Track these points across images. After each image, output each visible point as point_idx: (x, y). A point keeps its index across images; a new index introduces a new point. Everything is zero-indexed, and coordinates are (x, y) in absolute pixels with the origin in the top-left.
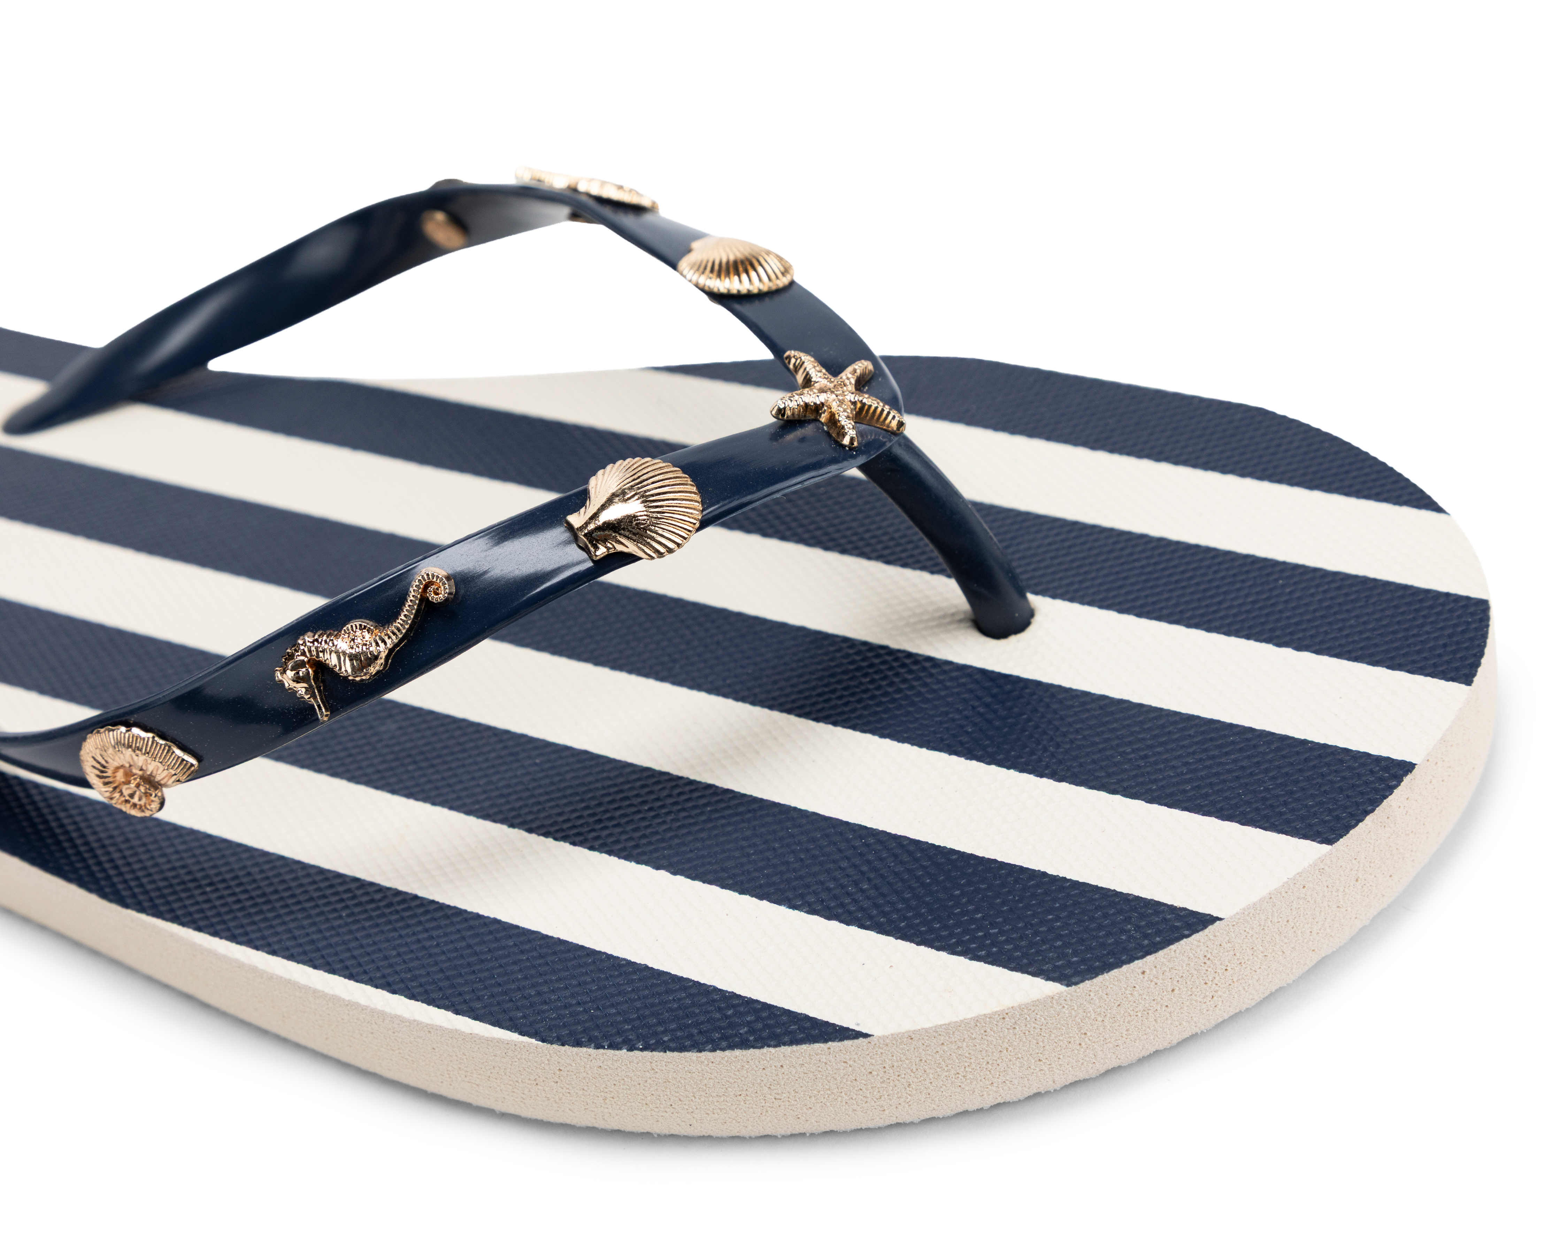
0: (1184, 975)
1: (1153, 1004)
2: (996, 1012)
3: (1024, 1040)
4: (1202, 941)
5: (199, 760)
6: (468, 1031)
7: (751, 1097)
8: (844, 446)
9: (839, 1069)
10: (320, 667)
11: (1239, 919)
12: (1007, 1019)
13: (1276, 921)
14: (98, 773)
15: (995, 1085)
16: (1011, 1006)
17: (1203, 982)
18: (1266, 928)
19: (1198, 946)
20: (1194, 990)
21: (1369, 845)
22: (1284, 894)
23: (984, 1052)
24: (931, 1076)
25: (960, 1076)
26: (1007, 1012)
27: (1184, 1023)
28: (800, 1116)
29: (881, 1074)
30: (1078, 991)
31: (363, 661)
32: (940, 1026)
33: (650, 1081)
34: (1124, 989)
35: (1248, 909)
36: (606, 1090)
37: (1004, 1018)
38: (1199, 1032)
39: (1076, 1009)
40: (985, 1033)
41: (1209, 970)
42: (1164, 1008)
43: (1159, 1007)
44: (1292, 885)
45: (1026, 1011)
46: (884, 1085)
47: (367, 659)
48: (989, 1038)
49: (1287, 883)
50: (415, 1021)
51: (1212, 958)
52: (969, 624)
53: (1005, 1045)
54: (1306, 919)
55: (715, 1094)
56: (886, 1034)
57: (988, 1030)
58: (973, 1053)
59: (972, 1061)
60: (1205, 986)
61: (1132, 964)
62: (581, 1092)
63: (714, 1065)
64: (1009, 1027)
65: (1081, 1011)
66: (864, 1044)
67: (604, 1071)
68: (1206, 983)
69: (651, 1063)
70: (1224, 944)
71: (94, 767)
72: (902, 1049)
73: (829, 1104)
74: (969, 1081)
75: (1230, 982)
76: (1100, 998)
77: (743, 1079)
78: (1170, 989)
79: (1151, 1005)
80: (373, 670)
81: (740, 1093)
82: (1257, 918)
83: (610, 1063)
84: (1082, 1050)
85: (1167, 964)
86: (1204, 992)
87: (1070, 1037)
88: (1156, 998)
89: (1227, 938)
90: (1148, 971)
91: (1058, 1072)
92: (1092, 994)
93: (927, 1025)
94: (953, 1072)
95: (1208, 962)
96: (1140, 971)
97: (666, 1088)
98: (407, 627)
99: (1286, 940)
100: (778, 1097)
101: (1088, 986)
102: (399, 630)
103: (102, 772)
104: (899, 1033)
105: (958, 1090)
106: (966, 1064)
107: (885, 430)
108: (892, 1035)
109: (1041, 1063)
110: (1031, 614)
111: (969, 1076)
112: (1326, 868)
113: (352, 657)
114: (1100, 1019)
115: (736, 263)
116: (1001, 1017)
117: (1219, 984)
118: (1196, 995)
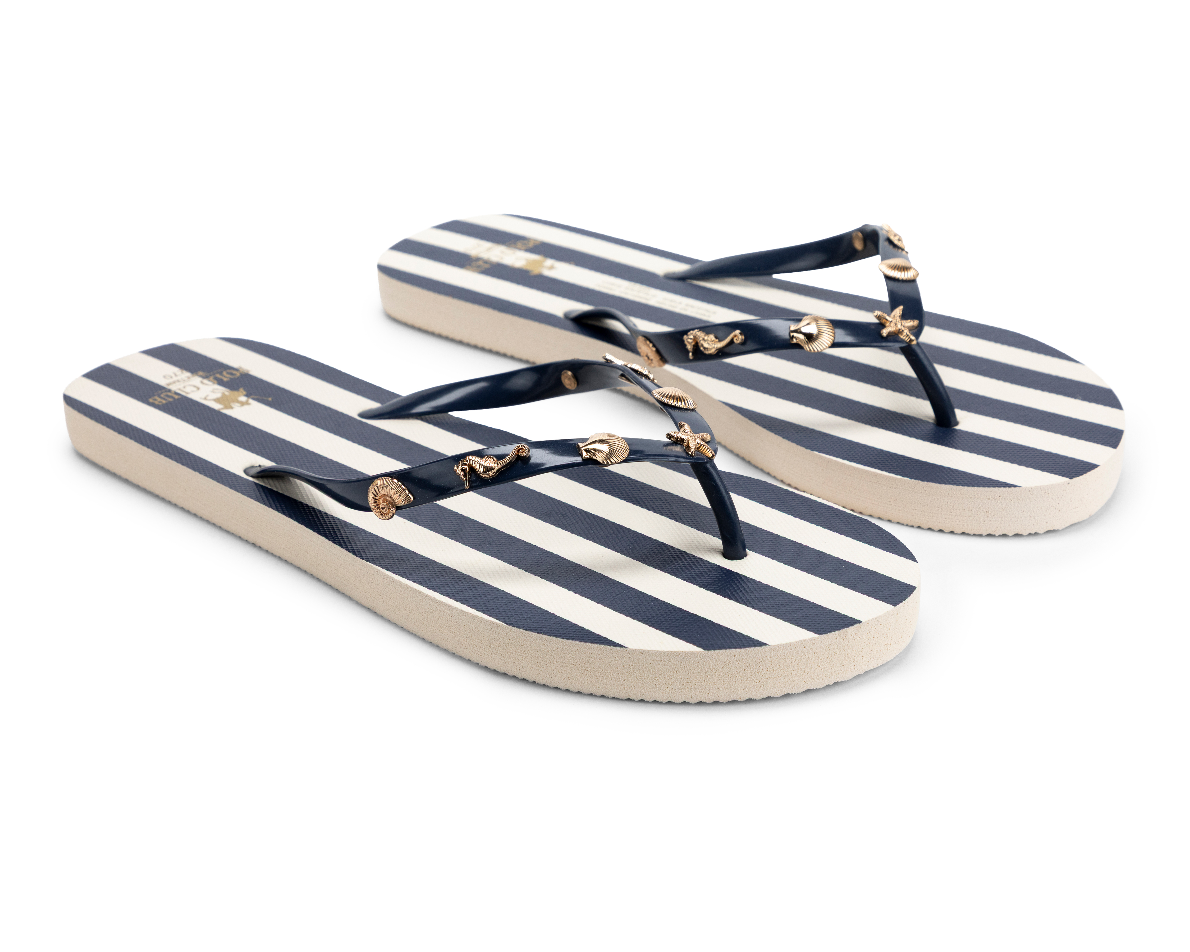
0: (750, 664)
1: (736, 673)
2: (676, 652)
3: (684, 670)
4: (760, 651)
5: (414, 498)
6: (480, 616)
7: (577, 666)
8: (688, 454)
9: (612, 661)
10: (472, 469)
11: (776, 648)
12: (679, 657)
13: (791, 657)
14: (374, 496)
15: (669, 689)
16: (682, 651)
17: (757, 672)
18: (786, 658)
19: (758, 653)
20: (753, 673)
21: (835, 644)
22: (796, 646)
23: (668, 670)
24: (646, 675)
25: (656, 679)
26: (680, 653)
27: (747, 689)
28: (593, 682)
29: (628, 668)
30: (708, 653)
31: (488, 470)
32: (654, 651)
33: (541, 650)
34: (725, 660)
35: (781, 645)
36: (524, 653)
37: (678, 656)
38: (752, 699)
39: (706, 662)
40: (670, 661)
41: (761, 667)
42: (740, 677)
43: (738, 676)
44: (800, 643)
45: (687, 655)
46: (627, 674)
47: (490, 469)
48: (670, 663)
49: (798, 641)
50: (461, 610)
51: (762, 661)
52: (721, 553)
53: (676, 669)
54: (803, 663)
55: (564, 662)
56: (633, 648)
57: (671, 659)
58: (663, 669)
59: (662, 672)
60: (758, 674)
61: (731, 650)
62: (514, 653)
63: (567, 646)
64: (679, 661)
65: (708, 664)
66: (624, 651)
67: (526, 642)
68: (758, 673)
69: (544, 641)
70: (768, 657)
71: (373, 493)
72: (638, 658)
73: (605, 678)
74: (659, 683)
75: (768, 677)
76: (716, 661)
77: (576, 656)
78: (743, 669)
79: (735, 673)
80: (491, 474)
81: (573, 663)
82: (783, 652)
83: (529, 638)
84: (705, 684)
85: (745, 656)
86: (757, 676)
87: (701, 675)
88: (737, 670)
89: (770, 655)
90: (736, 656)
91: (694, 692)
92: (713, 658)
93: (649, 649)
94: (654, 676)
95: (761, 663)
96: (733, 654)
97: (547, 655)
98: (508, 462)
99: (794, 669)
100: (587, 669)
101: (712, 653)
102: (505, 462)
103: (375, 496)
104: (638, 650)
105: (654, 686)
106: (660, 674)
107: (707, 456)
108: (635, 649)
109: (688, 684)
110: (746, 555)
111: (660, 680)
112: (815, 644)
113: (485, 467)
114: (714, 671)
115: (674, 396)
116: (677, 655)
117: (763, 676)
118: (753, 677)
